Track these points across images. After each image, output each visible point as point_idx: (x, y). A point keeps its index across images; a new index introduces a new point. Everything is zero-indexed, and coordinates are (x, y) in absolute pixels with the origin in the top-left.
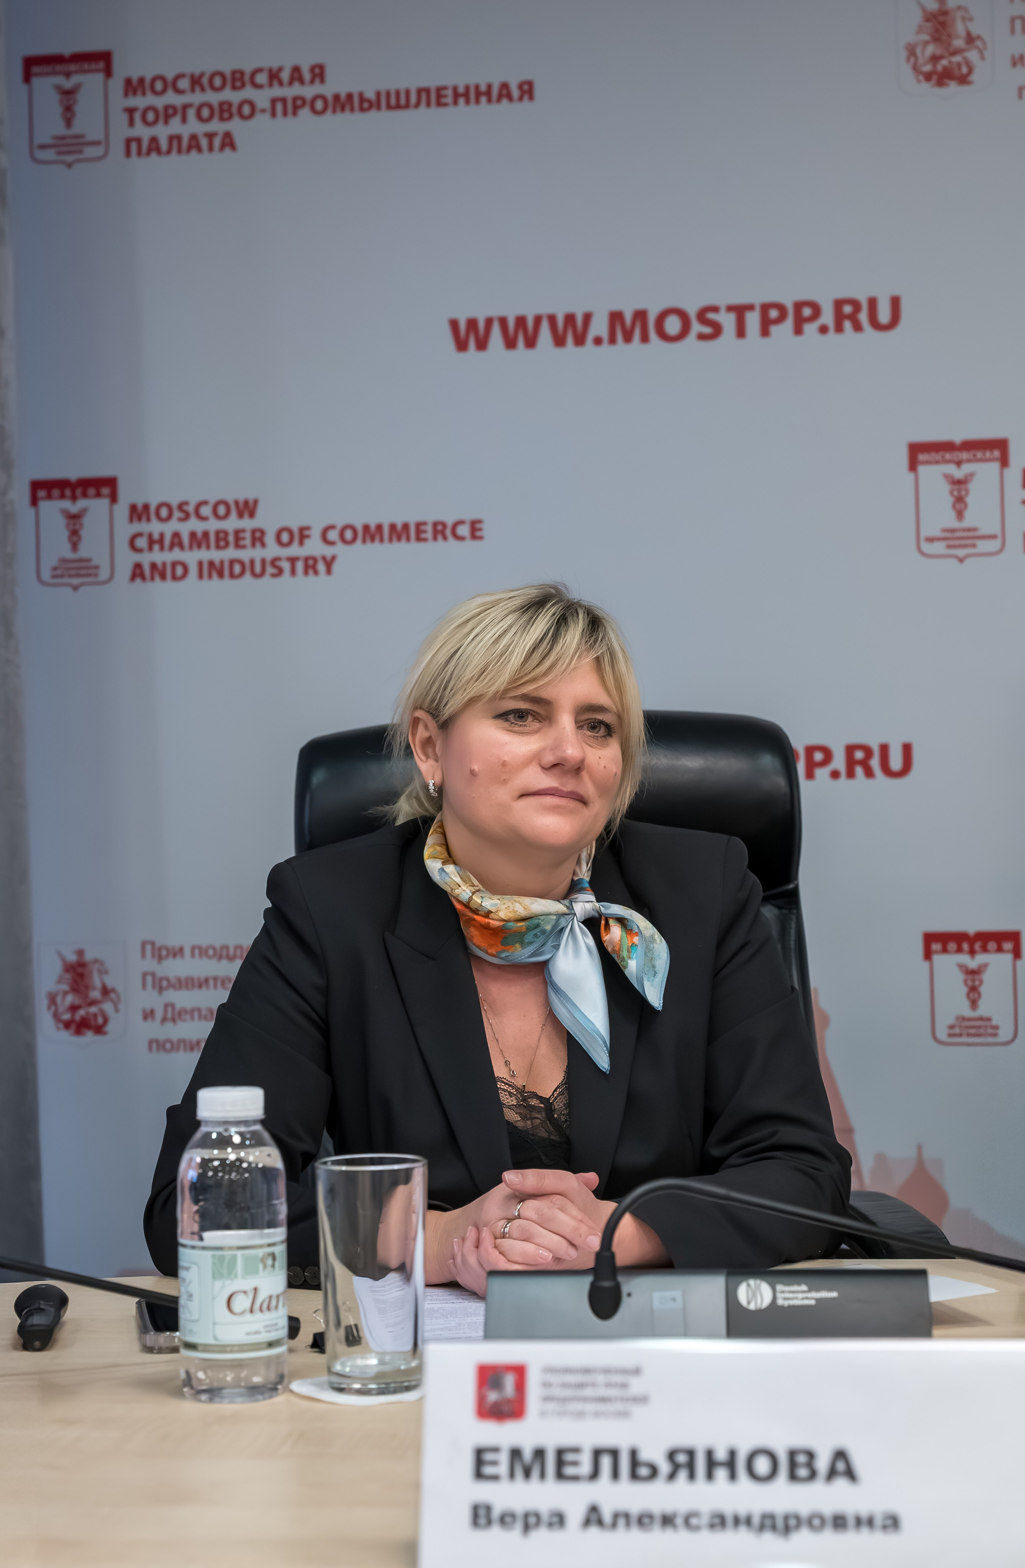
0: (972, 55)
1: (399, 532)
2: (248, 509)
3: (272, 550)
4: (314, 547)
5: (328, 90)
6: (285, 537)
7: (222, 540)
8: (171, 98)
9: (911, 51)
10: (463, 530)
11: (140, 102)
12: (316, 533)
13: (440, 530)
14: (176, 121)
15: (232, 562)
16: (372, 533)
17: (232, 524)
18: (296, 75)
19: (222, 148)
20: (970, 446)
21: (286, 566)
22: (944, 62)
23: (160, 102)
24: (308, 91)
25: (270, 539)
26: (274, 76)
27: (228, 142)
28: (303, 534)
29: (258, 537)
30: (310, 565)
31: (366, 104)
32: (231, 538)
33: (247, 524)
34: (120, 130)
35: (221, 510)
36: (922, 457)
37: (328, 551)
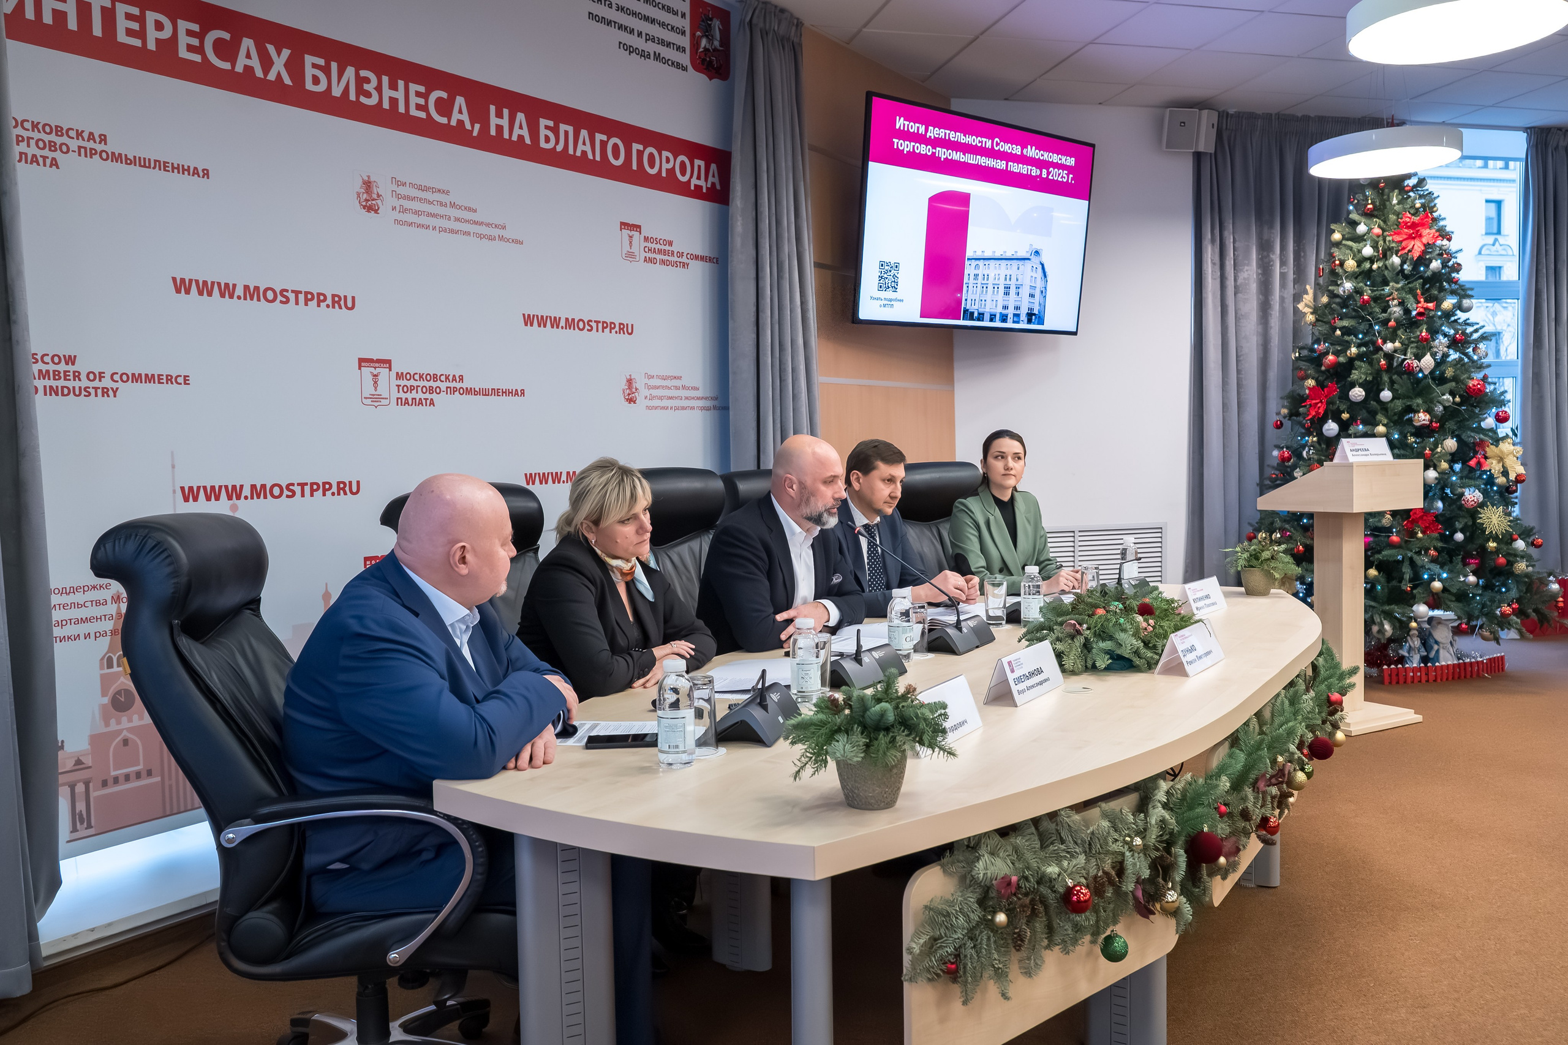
0: (379, 202)
1: (150, 379)
2: (70, 360)
3: (85, 383)
4: (107, 382)
6: (91, 377)
7: (57, 375)
9: (358, 194)
10: (180, 380)
12: (108, 376)
13: (169, 379)
14: (23, 145)
15: (63, 387)
16: (136, 378)
17: (62, 367)
18: (91, 137)
19: (51, 166)
20: (379, 361)
21: (92, 391)
22: (370, 203)
24: (99, 147)
25: (83, 376)
26: (79, 134)
28: (101, 375)
29: (77, 375)
30: (105, 392)
31: (129, 162)
32: (62, 375)
33: (70, 368)
35: (56, 359)
36: (363, 364)
37: (115, 385)
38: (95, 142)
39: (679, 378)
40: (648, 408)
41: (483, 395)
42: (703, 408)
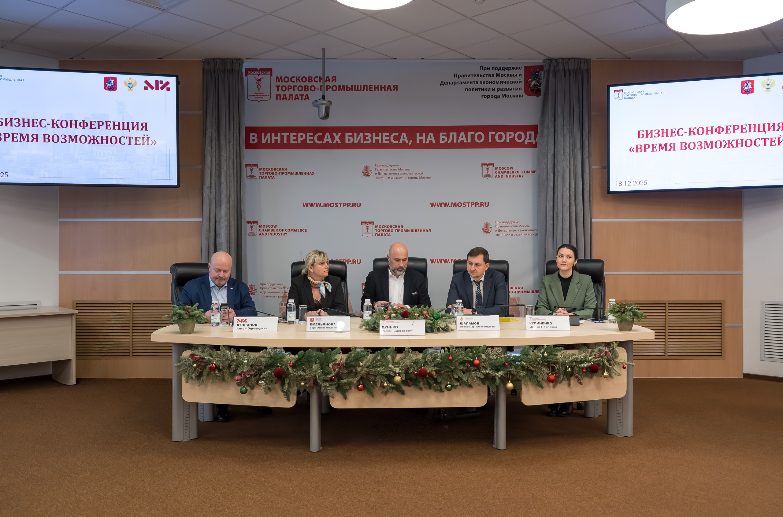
0: (370, 173)
1: (295, 230)
2: (275, 226)
3: (278, 232)
4: (284, 232)
5: (287, 171)
6: (280, 230)
7: (272, 230)
8: (266, 171)
9: (363, 171)
10: (304, 230)
11: (261, 171)
12: (284, 230)
13: (301, 230)
15: (273, 233)
16: (292, 230)
17: (273, 228)
18: (283, 169)
20: (369, 222)
21: (280, 234)
22: (367, 173)
23: (264, 172)
24: (284, 171)
25: (278, 230)
26: (280, 169)
27: (273, 177)
28: (283, 230)
29: (277, 230)
30: (284, 234)
31: (292, 174)
32: (273, 230)
33: (275, 228)
34: (259, 175)
35: (272, 226)
36: (363, 223)
37: (286, 232)
38: (284, 170)
39: (518, 222)
40: (497, 235)
41: (411, 232)
42: (532, 235)
